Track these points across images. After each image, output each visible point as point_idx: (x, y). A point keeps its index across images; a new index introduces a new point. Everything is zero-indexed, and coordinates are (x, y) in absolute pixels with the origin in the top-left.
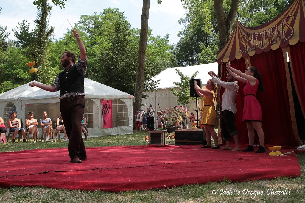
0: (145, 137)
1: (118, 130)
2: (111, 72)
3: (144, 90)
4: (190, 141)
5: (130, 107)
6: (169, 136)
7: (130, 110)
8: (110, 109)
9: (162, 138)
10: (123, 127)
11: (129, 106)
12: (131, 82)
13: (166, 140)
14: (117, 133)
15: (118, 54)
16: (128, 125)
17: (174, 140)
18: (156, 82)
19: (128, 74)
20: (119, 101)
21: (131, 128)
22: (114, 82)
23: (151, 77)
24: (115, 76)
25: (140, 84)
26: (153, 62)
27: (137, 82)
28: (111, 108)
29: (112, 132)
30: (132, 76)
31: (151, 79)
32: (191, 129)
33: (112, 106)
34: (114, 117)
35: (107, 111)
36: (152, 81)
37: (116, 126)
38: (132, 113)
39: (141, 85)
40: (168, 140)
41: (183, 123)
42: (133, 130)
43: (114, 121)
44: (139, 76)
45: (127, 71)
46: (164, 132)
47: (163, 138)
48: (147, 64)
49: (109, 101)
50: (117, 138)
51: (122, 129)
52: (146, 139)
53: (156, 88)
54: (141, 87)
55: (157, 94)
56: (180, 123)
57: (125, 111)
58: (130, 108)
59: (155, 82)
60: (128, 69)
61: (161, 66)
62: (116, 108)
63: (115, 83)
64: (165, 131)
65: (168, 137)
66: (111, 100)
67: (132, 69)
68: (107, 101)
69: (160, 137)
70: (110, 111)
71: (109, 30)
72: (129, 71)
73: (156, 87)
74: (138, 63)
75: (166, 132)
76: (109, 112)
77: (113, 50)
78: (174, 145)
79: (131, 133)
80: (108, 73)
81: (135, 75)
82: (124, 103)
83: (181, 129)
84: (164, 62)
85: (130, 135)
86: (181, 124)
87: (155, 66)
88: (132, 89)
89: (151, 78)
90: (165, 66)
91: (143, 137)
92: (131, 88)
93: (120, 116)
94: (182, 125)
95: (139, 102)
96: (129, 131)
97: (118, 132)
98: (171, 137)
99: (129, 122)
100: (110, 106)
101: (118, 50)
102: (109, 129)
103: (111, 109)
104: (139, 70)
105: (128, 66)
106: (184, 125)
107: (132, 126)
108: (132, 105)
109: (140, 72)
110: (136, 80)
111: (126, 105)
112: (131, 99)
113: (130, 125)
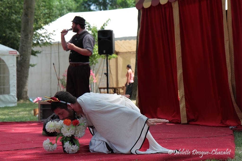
0: (34, 110)
3: (34, 43)
7: (13, 72)
10: (1, 96)
11: (11, 65)
12: (14, 31)
16: (8, 93)
18: (52, 33)
19: (9, 19)
21: (14, 98)
23: (45, 24)
25: (28, 35)
27: (24, 31)
30: (16, 23)
31: (44, 28)
36: (45, 31)
39: (30, 36)
42: (16, 101)
44: (27, 22)
45: (9, 15)
52: (35, 112)
53: (51, 41)
54: (29, 38)
55: (53, 49)
57: (4, 73)
58: (13, 69)
59: (49, 33)
60: (9, 13)
67: (16, 13)
72: (12, 15)
74: (24, 4)
79: (13, 105)
81: (20, 22)
82: (3, 61)
85: (12, 107)
88: (15, 42)
95: (25, 60)
96: (10, 102)
99: (11, 89)
104: (26, 15)
105: (10, 8)
107: (16, 95)
108: (15, 64)
109: (27, 18)
110: (22, 29)
111: (5, 65)
112: (14, 55)
113: (11, 94)
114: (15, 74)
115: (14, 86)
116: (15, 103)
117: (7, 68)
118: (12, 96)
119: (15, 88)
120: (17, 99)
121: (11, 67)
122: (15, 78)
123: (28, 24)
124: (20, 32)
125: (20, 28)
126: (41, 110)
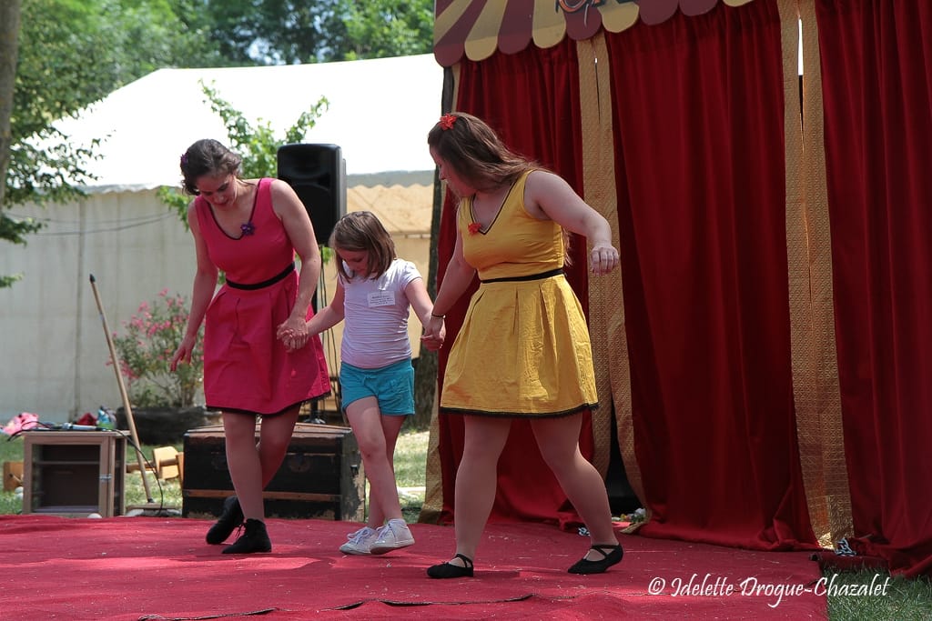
3: (12, 190)
6: (149, 466)
9: (102, 477)
13: (127, 487)
17: (176, 487)
18: (87, 147)
23: (57, 113)
26: (68, 25)
31: (53, 130)
36: (60, 140)
40: (140, 487)
46: (119, 442)
47: (112, 477)
48: (33, 37)
52: (8, 477)
53: (81, 182)
55: (89, 217)
59: (75, 147)
61: (117, 58)
64: (126, 433)
65: (139, 468)
69: (95, 470)
73: (86, 179)
75: (130, 437)
78: (175, 515)
84: (136, 35)
87: (79, 52)
89: (55, 123)
90: (142, 58)
98: (158, 468)
126: (34, 465)
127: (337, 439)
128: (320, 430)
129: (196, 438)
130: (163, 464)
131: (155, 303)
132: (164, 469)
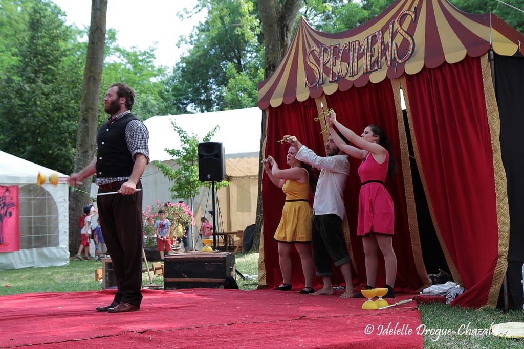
0: (96, 271)
1: (32, 257)
2: (17, 122)
4: (196, 280)
5: (63, 204)
6: (151, 270)
7: (63, 212)
8: (14, 208)
10: (45, 250)
11: (60, 200)
12: (66, 146)
14: (30, 263)
15: (34, 82)
16: (57, 244)
17: (162, 278)
19: (59, 128)
20: (36, 189)
21: (65, 252)
22: (25, 146)
24: (28, 130)
25: (87, 152)
27: (81, 145)
28: (17, 205)
29: (18, 261)
30: (69, 133)
32: (199, 254)
33: (18, 200)
34: (24, 226)
35: (6, 211)
37: (29, 247)
38: (67, 218)
40: (148, 278)
41: (185, 241)
42: (68, 257)
43: (25, 235)
44: (86, 131)
45: (58, 121)
49: (10, 189)
50: (27, 274)
51: (42, 256)
52: (97, 276)
54: (90, 157)
56: (178, 239)
57: (50, 213)
58: (64, 206)
60: (59, 117)
62: (29, 204)
63: (28, 148)
65: (147, 271)
66: (16, 187)
67: (69, 117)
68: (7, 189)
70: (14, 213)
71: (15, 23)
72: (62, 121)
74: (82, 103)
76: (11, 214)
77: (24, 70)
78: (161, 289)
79: (64, 263)
80: (10, 124)
81: (75, 131)
82: (49, 194)
83: (178, 252)
85: (62, 267)
86: (179, 242)
88: (68, 163)
91: (91, 272)
92: (66, 160)
93: (38, 225)
94: (181, 244)
96: (59, 259)
97: (33, 262)
98: (154, 270)
99: (61, 238)
100: (14, 200)
101: (36, 72)
102: (10, 256)
103: (18, 208)
104: (85, 120)
105: (60, 110)
106: (186, 245)
107: (68, 247)
108: (67, 198)
109: (87, 124)
110: (78, 142)
111: (53, 199)
112: (64, 184)
113: (61, 246)
114: (67, 214)
115: (66, 232)
116: (65, 260)
117: (55, 203)
118: (62, 248)
119: (66, 235)
120: (69, 253)
121: (62, 202)
122: (66, 220)
123: (88, 135)
124: (75, 147)
125: (75, 140)
126: (106, 271)
127: (224, 257)
128: (217, 254)
129: (169, 258)
130: (156, 269)
131: (153, 206)
132: (157, 271)
